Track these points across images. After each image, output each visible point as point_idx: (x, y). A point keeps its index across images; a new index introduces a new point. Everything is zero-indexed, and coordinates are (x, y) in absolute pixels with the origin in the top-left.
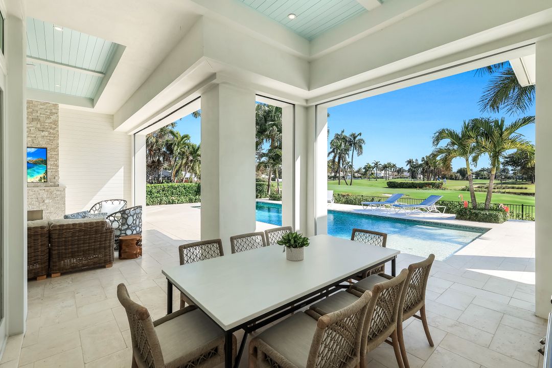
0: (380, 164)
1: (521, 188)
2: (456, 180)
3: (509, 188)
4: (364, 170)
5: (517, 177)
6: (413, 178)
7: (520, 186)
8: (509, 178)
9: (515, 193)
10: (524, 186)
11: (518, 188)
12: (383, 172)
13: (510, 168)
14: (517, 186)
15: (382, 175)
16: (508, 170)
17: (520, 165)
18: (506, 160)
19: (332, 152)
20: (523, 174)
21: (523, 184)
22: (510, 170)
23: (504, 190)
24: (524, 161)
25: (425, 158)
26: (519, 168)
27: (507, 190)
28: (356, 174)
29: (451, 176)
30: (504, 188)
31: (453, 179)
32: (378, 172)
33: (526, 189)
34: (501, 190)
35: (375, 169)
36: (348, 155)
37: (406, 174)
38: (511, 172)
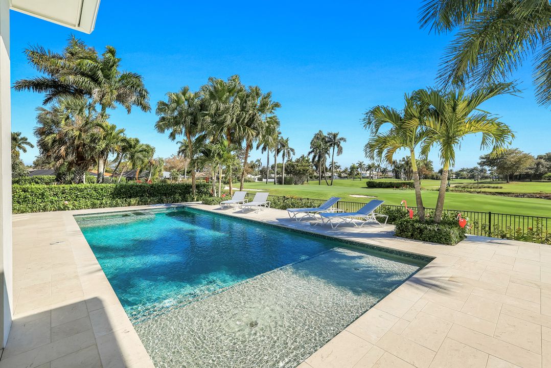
0: (364, 165)
1: (497, 188)
2: (437, 179)
3: (485, 188)
4: (350, 170)
5: (494, 177)
6: (396, 178)
7: (496, 185)
8: (486, 178)
9: (491, 193)
10: (499, 185)
11: (493, 188)
12: (368, 172)
13: (487, 168)
14: (492, 185)
15: (368, 175)
16: (485, 170)
17: (496, 165)
18: (483, 160)
19: (312, 152)
20: (499, 174)
21: (499, 183)
22: (487, 170)
23: (479, 190)
24: (500, 162)
25: (406, 158)
26: (495, 168)
27: (483, 190)
28: (343, 175)
29: (433, 176)
30: (480, 188)
31: (434, 179)
32: (362, 172)
33: (501, 188)
34: (477, 190)
35: (359, 170)
36: (328, 154)
37: (390, 174)
38: (489, 172)
